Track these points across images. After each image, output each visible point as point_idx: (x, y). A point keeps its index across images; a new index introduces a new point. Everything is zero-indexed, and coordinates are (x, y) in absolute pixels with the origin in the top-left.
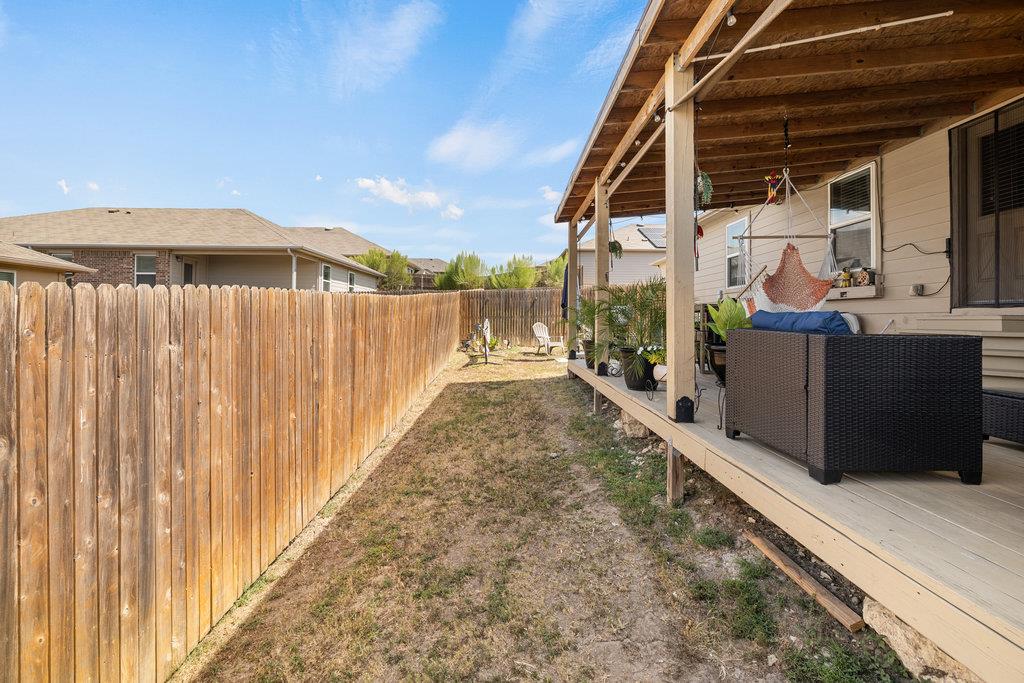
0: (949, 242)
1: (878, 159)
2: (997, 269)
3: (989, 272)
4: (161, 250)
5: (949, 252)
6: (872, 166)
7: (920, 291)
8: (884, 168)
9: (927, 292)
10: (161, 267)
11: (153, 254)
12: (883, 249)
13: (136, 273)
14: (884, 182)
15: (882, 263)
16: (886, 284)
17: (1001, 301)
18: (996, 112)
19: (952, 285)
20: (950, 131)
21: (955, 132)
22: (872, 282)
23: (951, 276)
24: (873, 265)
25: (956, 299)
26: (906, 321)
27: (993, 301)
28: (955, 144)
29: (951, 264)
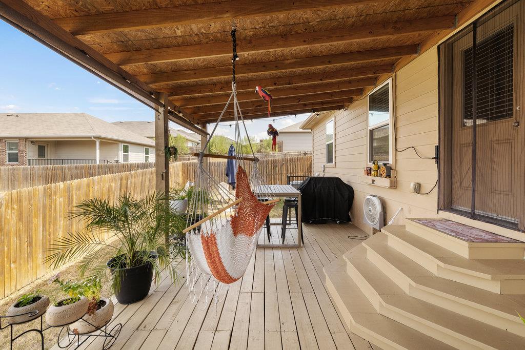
0: (437, 148)
1: (393, 75)
2: (474, 181)
3: (468, 181)
4: (20, 138)
5: (437, 158)
6: (390, 81)
7: (418, 189)
8: (397, 83)
9: (423, 190)
10: (21, 148)
11: (17, 141)
12: (396, 150)
13: (7, 152)
14: (397, 94)
15: (396, 160)
16: (399, 178)
17: (477, 212)
18: (475, 23)
19: (439, 188)
20: (439, 47)
21: (442, 48)
22: (389, 176)
23: (439, 181)
24: (391, 161)
25: (442, 203)
26: (410, 211)
27: (470, 210)
28: (442, 58)
29: (439, 170)
